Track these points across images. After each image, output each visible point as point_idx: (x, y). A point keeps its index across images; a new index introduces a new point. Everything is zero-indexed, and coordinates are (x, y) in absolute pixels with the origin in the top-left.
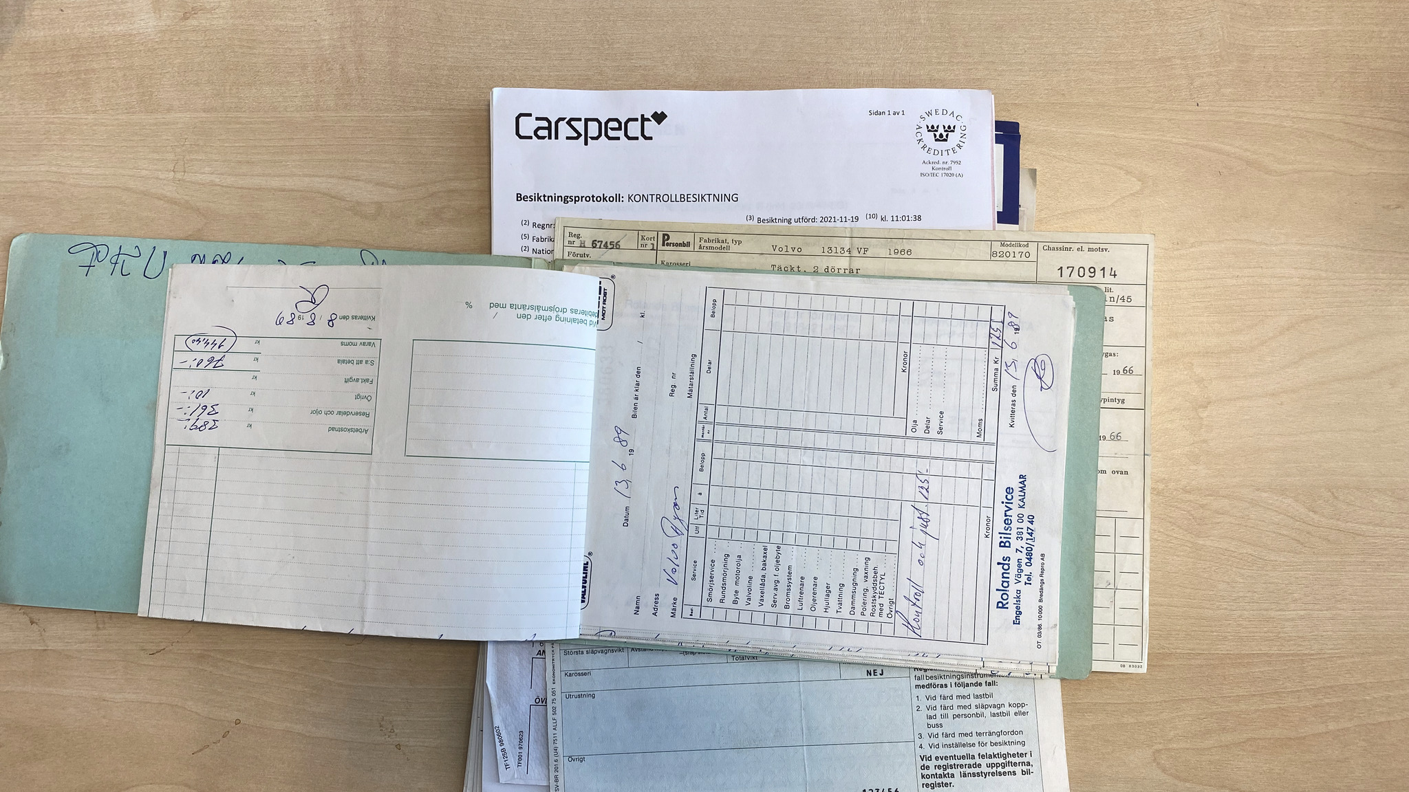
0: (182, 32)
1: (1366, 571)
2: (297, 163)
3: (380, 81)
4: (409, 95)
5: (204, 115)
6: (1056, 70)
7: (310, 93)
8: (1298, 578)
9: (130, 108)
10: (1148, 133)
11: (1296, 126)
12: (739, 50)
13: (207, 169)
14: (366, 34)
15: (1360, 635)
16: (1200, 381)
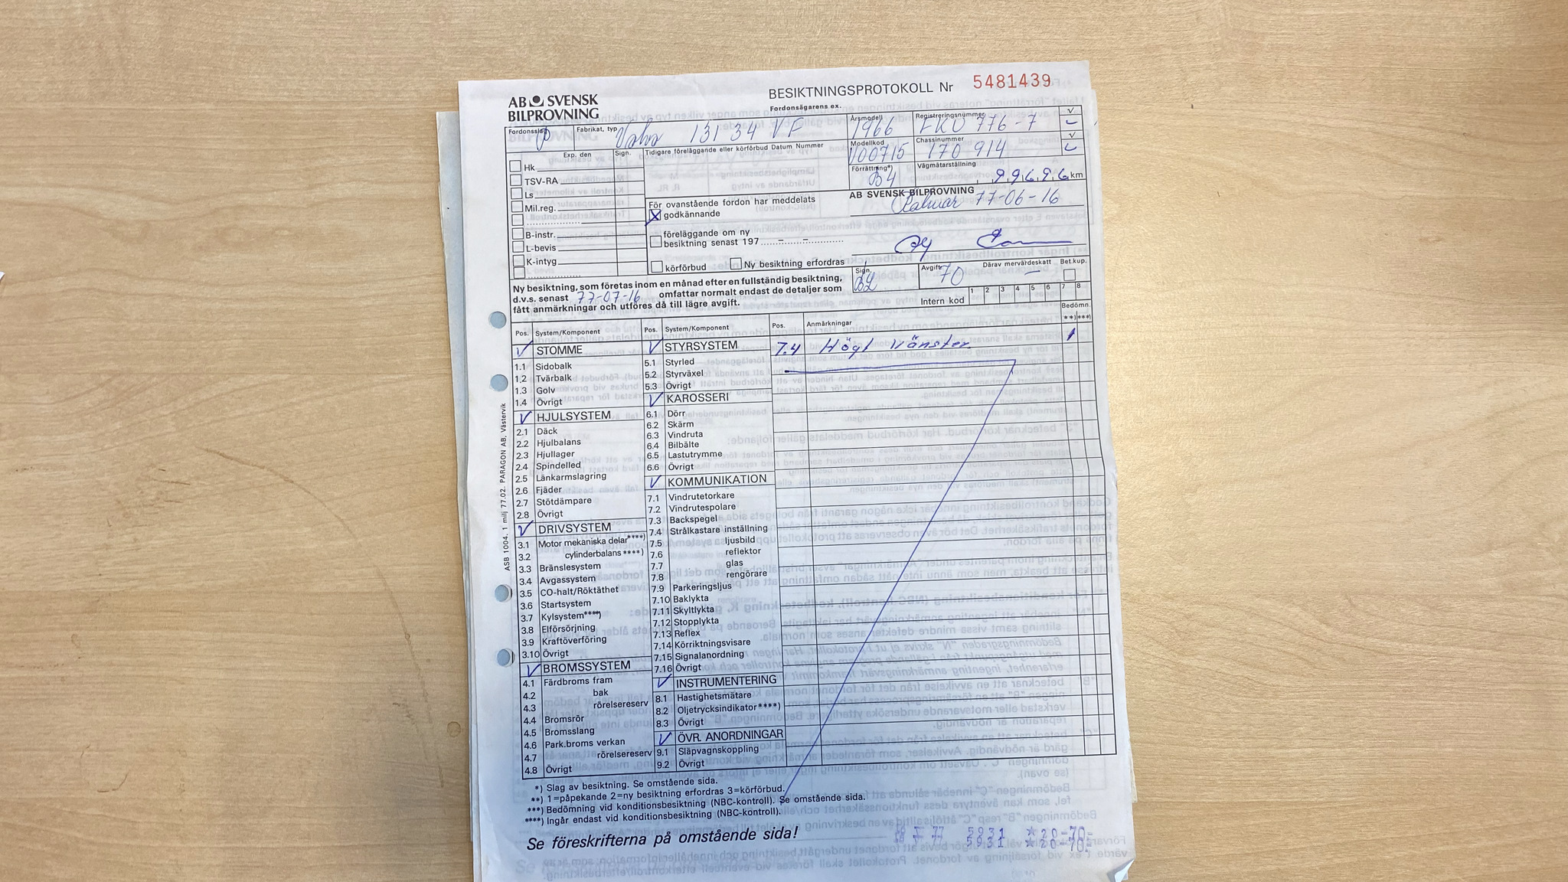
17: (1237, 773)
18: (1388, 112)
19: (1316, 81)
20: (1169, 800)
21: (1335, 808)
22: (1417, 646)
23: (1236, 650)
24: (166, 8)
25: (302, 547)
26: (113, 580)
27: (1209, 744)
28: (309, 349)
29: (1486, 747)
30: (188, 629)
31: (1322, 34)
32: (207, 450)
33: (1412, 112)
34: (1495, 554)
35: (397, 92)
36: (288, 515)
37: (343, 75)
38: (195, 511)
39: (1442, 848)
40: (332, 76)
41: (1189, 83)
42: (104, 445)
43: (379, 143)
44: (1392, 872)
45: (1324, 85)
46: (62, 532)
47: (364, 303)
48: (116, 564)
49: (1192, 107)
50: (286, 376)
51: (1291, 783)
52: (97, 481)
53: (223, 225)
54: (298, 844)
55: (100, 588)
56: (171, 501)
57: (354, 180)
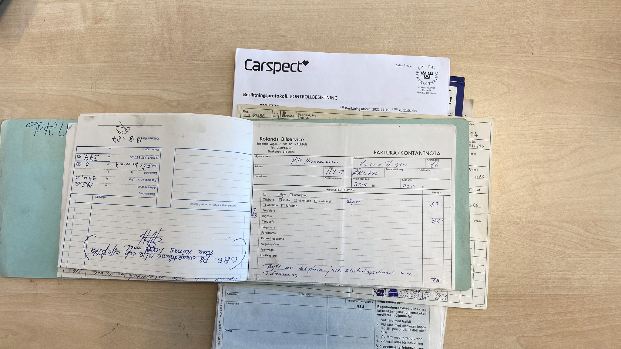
0: (95, 29)
1: (611, 258)
2: (144, 84)
3: (179, 49)
4: (191, 54)
5: (104, 64)
6: (470, 40)
7: (149, 54)
8: (580, 261)
9: (73, 62)
10: (511, 66)
11: (576, 63)
12: (332, 33)
13: (106, 87)
14: (173, 29)
15: (609, 286)
16: (535, 174)
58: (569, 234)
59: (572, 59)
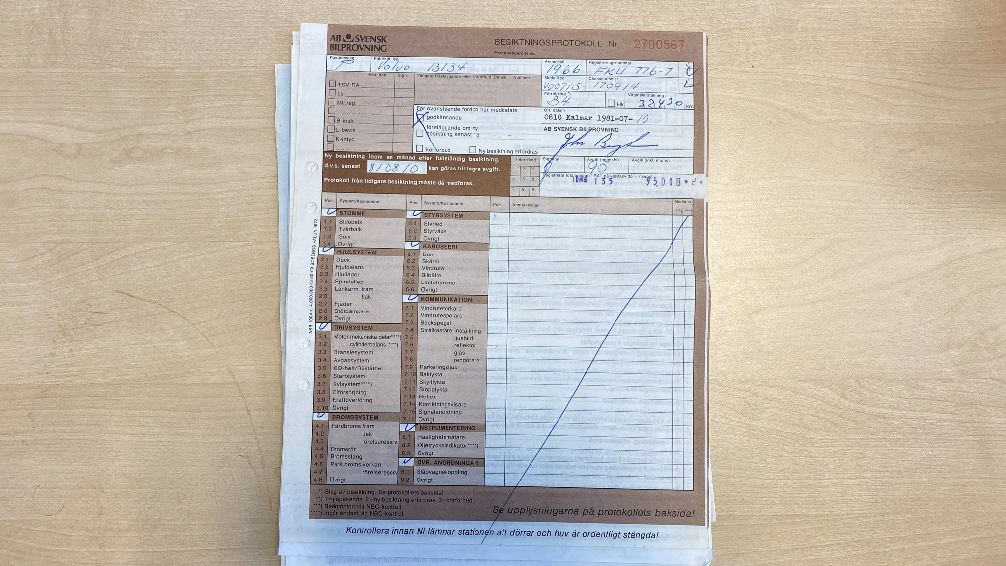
17: (788, 496)
18: (877, 70)
19: (830, 51)
20: (744, 514)
21: (853, 518)
22: (903, 412)
23: (786, 415)
24: (94, 8)
25: (180, 354)
26: (56, 377)
27: (770, 477)
28: (185, 225)
29: (949, 477)
30: (105, 408)
31: (834, 20)
32: (118, 292)
33: (893, 69)
34: (952, 352)
35: (242, 61)
36: (171, 333)
37: (207, 50)
38: (110, 331)
39: (921, 544)
40: (201, 51)
41: (751, 52)
42: (51, 289)
43: (230, 93)
44: (890, 560)
45: (836, 53)
46: (23, 346)
47: (220, 196)
48: (58, 366)
49: (753, 66)
50: (170, 243)
51: (824, 502)
52: (46, 312)
53: (129, 147)
54: (176, 549)
55: (47, 382)
56: (94, 325)
57: (214, 117)
58: (812, 403)
59: (825, 79)
